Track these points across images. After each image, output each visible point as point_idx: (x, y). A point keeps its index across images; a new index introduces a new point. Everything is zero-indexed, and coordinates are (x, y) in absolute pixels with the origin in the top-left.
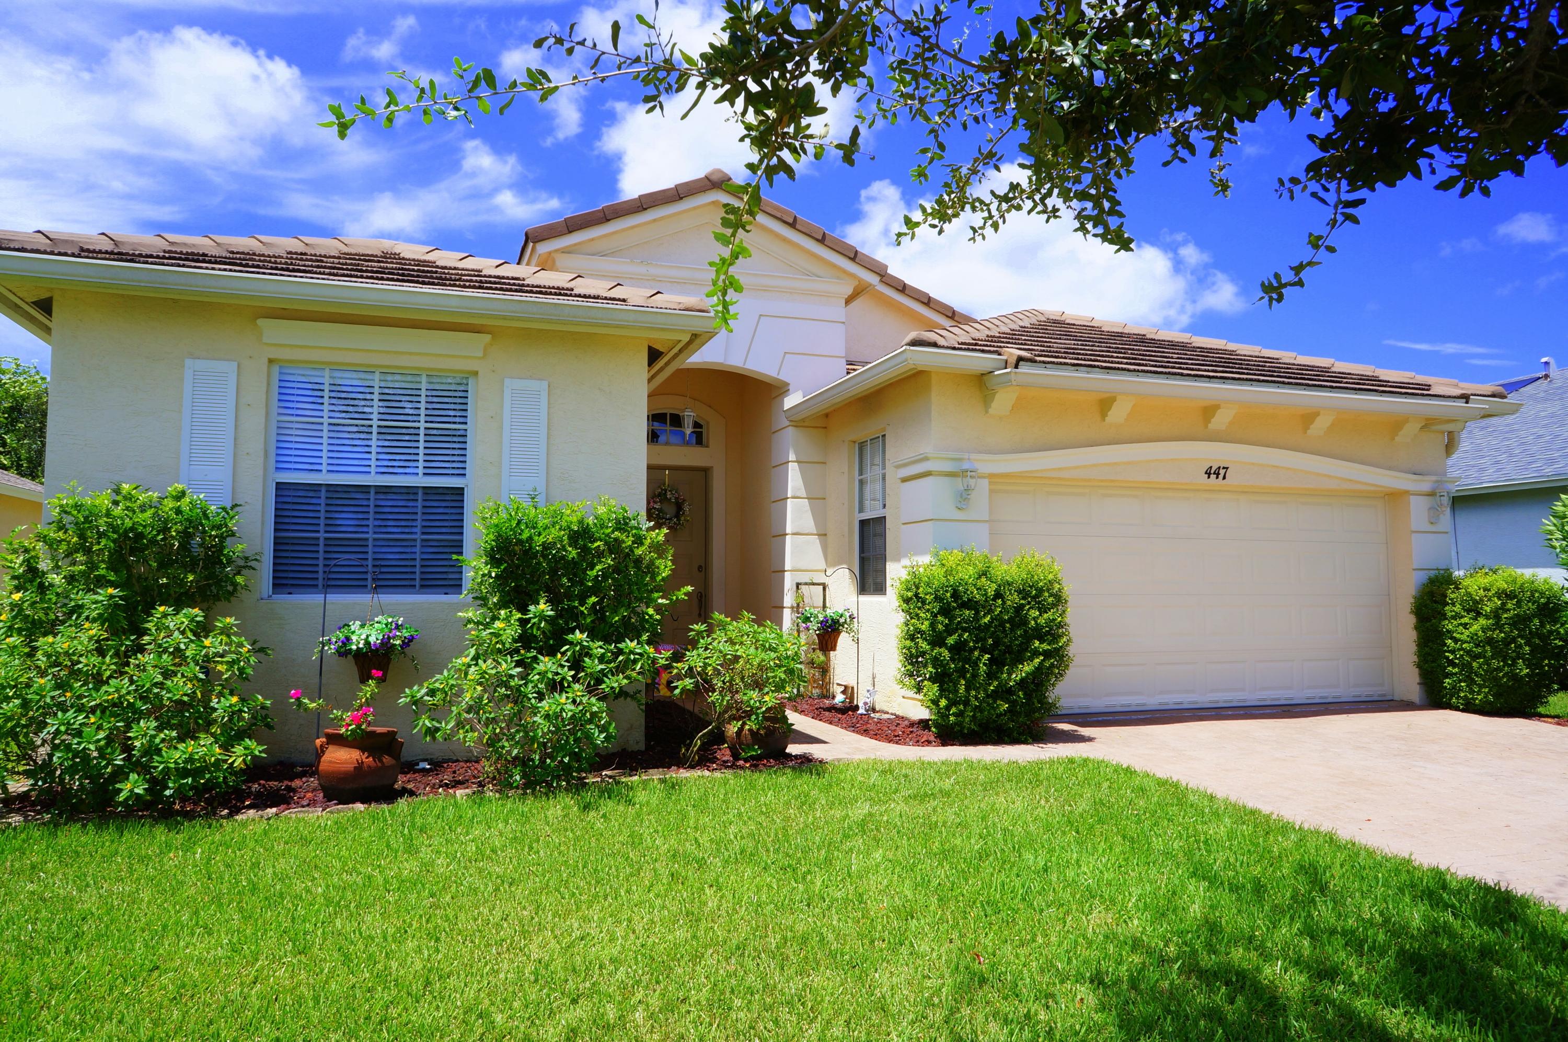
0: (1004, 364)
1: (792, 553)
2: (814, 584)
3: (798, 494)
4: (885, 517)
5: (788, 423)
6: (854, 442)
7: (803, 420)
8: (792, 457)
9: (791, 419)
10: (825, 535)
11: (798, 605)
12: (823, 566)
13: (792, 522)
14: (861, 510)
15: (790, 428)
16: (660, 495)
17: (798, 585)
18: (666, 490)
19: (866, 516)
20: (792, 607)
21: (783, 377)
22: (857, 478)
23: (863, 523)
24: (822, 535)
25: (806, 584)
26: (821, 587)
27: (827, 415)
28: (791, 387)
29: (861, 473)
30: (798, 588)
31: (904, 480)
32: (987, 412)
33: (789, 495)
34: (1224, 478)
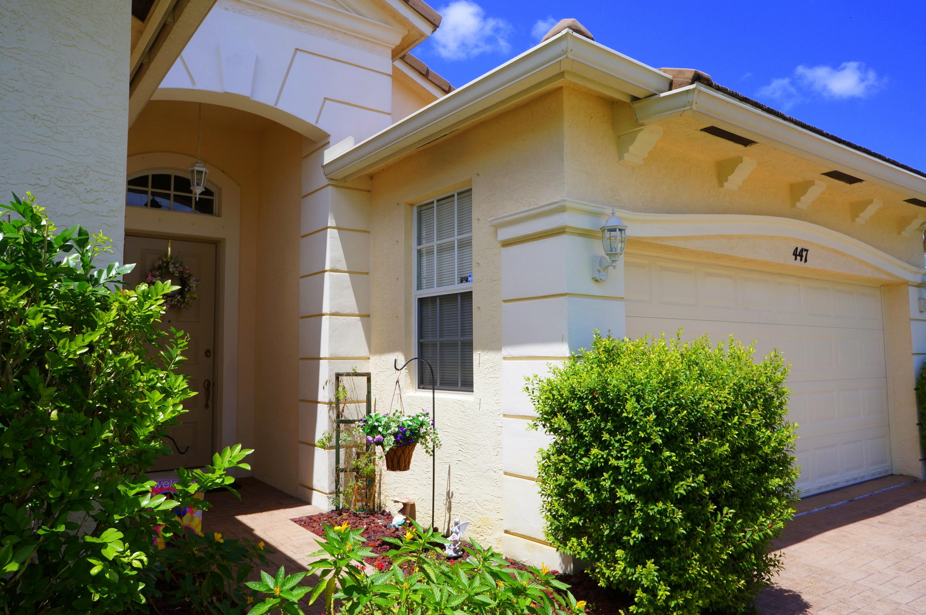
0: (667, 86)
1: (331, 337)
2: (357, 374)
3: (338, 267)
4: (471, 292)
5: (326, 182)
6: (412, 205)
7: (345, 179)
8: (331, 222)
9: (331, 176)
10: (369, 316)
11: (338, 400)
12: (364, 351)
13: (331, 299)
14: (419, 287)
15: (330, 187)
16: (160, 268)
17: (338, 376)
18: (168, 263)
19: (426, 293)
20: (330, 403)
21: (323, 126)
22: (415, 247)
23: (422, 302)
24: (365, 316)
25: (348, 375)
26: (365, 378)
27: (371, 177)
28: (331, 140)
29: (419, 243)
30: (337, 379)
31: (507, 244)
32: (621, 158)
33: (327, 267)
34: (806, 261)
